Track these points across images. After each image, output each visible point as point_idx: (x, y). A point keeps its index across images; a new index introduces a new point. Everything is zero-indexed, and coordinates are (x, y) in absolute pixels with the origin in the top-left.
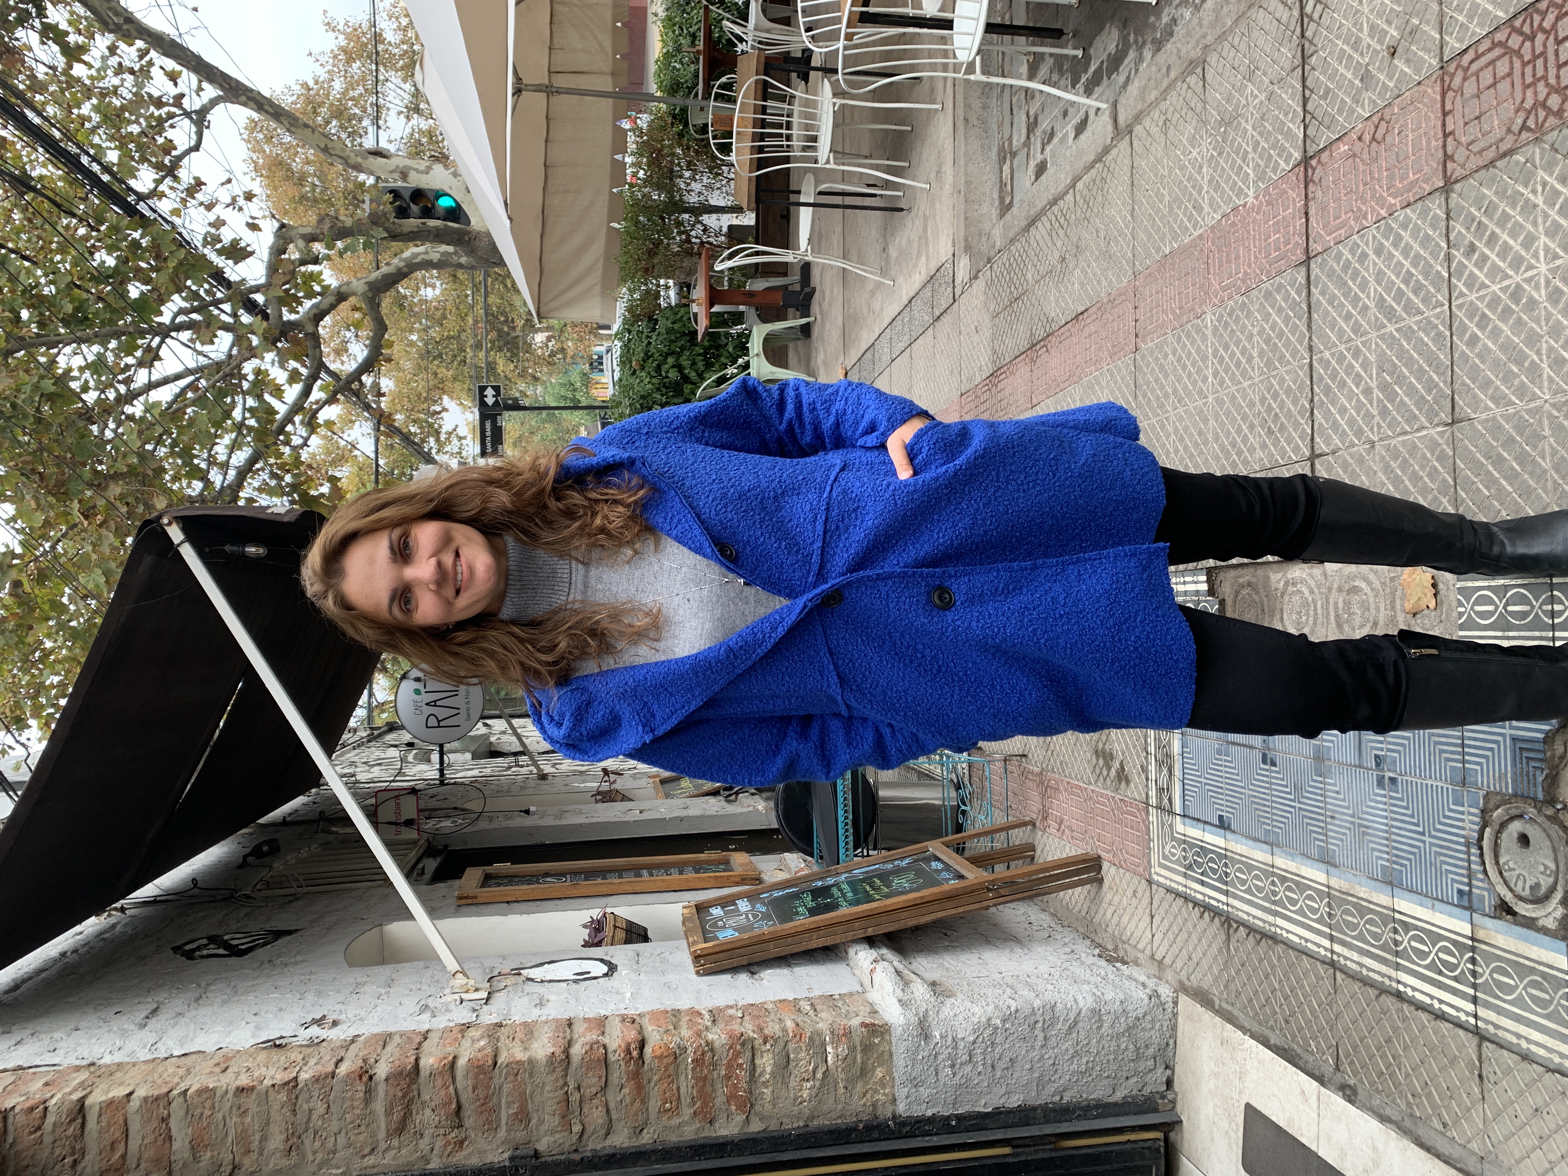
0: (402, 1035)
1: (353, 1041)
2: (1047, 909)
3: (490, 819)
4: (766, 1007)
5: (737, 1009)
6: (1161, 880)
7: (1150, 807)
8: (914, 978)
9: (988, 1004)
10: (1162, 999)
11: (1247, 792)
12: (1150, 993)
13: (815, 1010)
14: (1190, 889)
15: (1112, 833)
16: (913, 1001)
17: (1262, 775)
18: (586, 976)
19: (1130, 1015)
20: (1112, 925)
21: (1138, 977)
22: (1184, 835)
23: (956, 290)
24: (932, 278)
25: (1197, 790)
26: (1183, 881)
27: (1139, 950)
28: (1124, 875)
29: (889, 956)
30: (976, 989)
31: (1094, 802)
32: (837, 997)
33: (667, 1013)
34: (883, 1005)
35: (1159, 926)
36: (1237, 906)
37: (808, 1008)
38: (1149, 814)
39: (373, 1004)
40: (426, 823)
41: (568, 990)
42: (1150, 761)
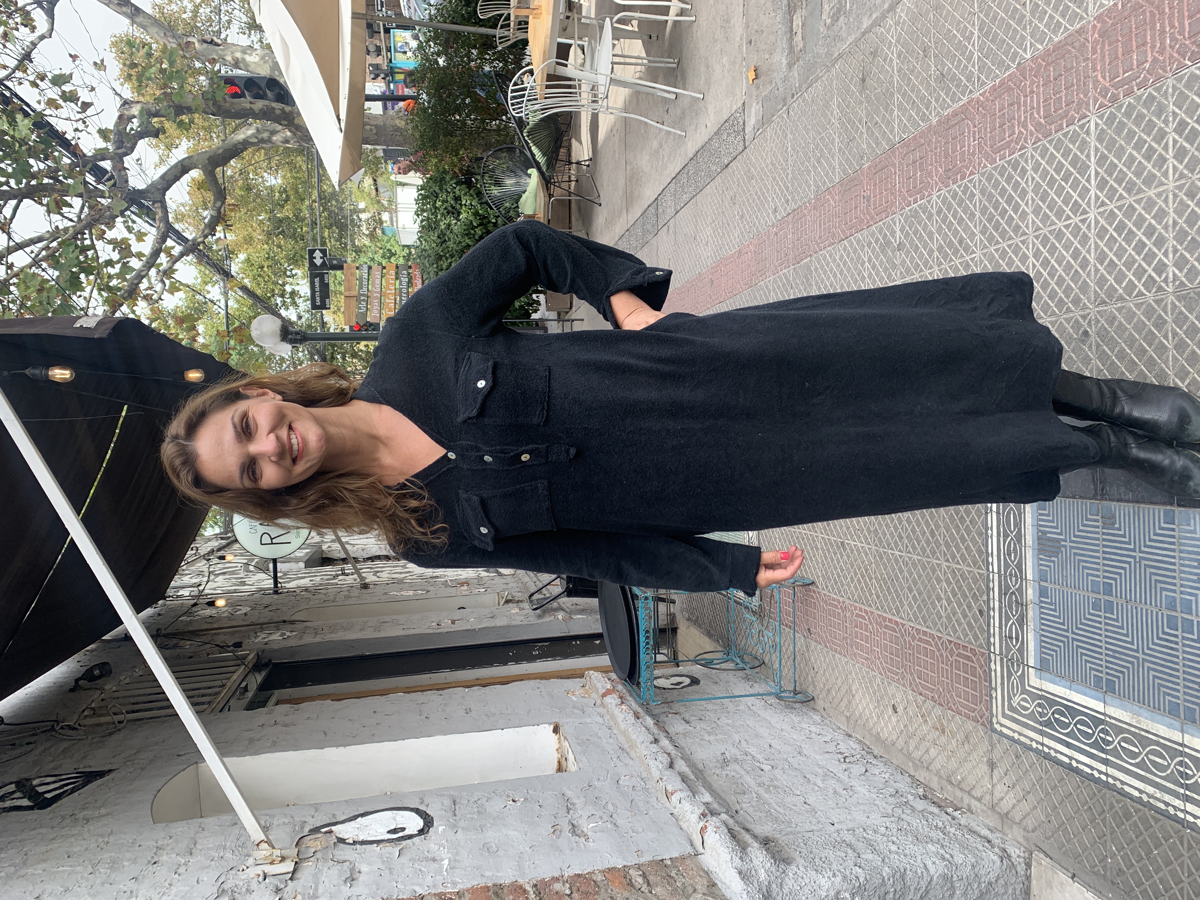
2: (853, 735)
3: (316, 632)
4: (594, 878)
5: (564, 882)
6: (1005, 731)
7: (992, 655)
8: (748, 838)
9: (834, 875)
10: (1013, 860)
11: (1140, 656)
12: (1001, 854)
13: (649, 884)
14: (1050, 748)
15: (938, 673)
16: (753, 872)
17: (1167, 641)
18: (401, 834)
19: (983, 880)
20: (937, 765)
21: (978, 829)
22: (1041, 690)
23: (746, 137)
24: (719, 129)
25: (1061, 644)
26: (1039, 738)
27: (974, 797)
28: (953, 718)
29: (715, 806)
30: (814, 850)
31: (914, 638)
32: (669, 862)
33: (489, 891)
34: (721, 875)
35: (1001, 778)
36: (1122, 779)
37: (640, 880)
38: (990, 661)
39: (168, 882)
40: (257, 637)
41: (381, 856)
42: (992, 606)
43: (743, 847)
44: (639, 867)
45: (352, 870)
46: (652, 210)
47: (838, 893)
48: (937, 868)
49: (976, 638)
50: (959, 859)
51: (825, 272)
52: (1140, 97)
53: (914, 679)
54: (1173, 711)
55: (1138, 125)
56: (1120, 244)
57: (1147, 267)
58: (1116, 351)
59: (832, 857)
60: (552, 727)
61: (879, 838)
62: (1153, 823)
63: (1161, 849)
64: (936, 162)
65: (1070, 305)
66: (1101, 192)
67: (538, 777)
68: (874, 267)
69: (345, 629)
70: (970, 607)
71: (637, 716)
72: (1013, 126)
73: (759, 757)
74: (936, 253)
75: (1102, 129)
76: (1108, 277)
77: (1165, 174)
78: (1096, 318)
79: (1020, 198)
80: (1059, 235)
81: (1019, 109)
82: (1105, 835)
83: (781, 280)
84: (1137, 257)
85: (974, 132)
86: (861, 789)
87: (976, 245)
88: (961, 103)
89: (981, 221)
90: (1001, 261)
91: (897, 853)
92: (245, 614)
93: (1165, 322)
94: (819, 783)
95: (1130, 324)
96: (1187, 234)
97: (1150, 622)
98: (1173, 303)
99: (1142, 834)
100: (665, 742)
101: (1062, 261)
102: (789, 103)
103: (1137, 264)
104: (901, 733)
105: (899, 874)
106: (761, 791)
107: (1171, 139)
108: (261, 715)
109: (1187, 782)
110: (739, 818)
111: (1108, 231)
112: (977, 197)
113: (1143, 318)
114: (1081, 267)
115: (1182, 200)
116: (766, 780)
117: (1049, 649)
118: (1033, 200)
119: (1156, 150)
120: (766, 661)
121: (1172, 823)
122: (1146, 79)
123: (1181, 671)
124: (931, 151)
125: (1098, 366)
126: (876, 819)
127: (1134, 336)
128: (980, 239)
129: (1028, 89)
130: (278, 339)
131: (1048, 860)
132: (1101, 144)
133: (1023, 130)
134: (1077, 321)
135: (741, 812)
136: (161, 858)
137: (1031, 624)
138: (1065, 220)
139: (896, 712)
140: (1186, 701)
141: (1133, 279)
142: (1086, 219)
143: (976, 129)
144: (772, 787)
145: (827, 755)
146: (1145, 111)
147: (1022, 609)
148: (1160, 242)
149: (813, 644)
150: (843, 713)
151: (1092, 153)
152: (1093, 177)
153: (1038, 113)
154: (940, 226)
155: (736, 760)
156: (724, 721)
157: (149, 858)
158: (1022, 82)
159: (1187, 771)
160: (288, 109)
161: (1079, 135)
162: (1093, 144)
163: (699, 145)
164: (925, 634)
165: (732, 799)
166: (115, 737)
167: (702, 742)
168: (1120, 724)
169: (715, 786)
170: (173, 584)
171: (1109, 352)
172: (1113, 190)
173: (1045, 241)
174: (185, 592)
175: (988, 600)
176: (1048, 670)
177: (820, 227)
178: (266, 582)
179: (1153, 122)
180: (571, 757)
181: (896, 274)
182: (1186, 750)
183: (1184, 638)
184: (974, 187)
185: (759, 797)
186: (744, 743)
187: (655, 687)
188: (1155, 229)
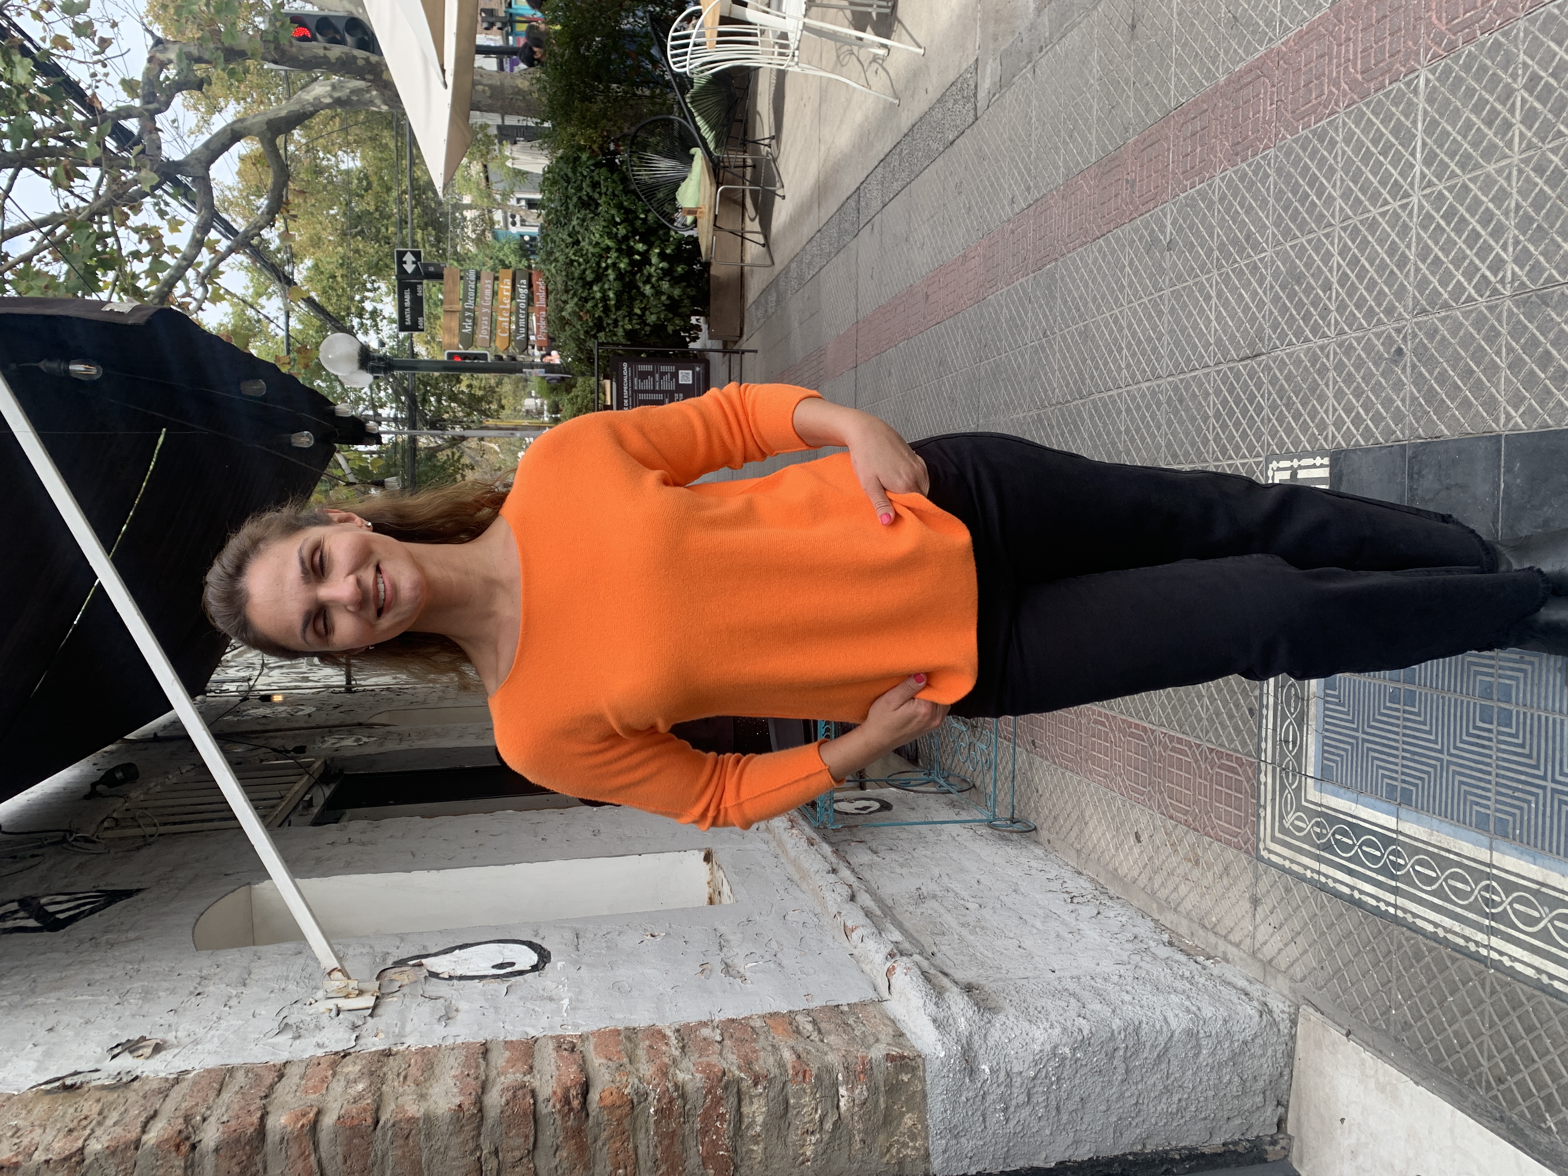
0: (249, 1069)
1: (177, 1081)
2: (1084, 872)
3: (401, 737)
4: (752, 1023)
5: (714, 1028)
6: (1274, 858)
7: (1262, 764)
8: (946, 982)
9: (1052, 1025)
10: (1275, 1016)
11: (1445, 757)
12: (1260, 1008)
13: (820, 1032)
14: (1327, 876)
15: (1194, 790)
16: (951, 1020)
17: (1478, 737)
18: (509, 970)
19: (1236, 1038)
20: (1187, 905)
21: (1234, 980)
22: (1321, 805)
23: (979, 105)
24: (944, 95)
25: (1348, 747)
26: (1315, 865)
27: (1231, 943)
28: (1210, 845)
29: (906, 945)
30: (1029, 999)
31: (1165, 748)
32: (846, 1009)
33: (619, 1034)
34: (911, 1025)
35: (1267, 917)
36: (1414, 910)
37: (810, 1027)
38: (1260, 772)
39: (216, 1015)
40: (324, 742)
41: (484, 994)
42: (1265, 703)
43: (939, 993)
44: (808, 1012)
45: (448, 1008)
46: (852, 203)
47: (1055, 1047)
48: (1179, 1022)
49: (1244, 744)
50: (1208, 1012)
51: (1074, 281)
52: (1483, 44)
53: (1164, 800)
54: (1481, 824)
55: (1479, 81)
56: (1449, 236)
57: (1480, 265)
58: (1436, 373)
59: (1050, 1007)
60: (703, 854)
61: (1110, 987)
62: (1449, 964)
63: (1458, 995)
64: (1222, 133)
65: (1382, 315)
66: (1429, 168)
67: (684, 909)
68: (1136, 273)
69: (438, 735)
70: (1237, 705)
71: (811, 843)
72: (1322, 84)
73: (964, 894)
74: (1216, 253)
75: (1434, 87)
76: (1432, 278)
77: (1509, 144)
78: (1413, 332)
79: (1326, 178)
80: (1373, 226)
81: (1330, 60)
82: (1390, 981)
83: (1017, 293)
84: (1468, 252)
85: (1272, 93)
86: (1091, 933)
87: (1267, 242)
88: (1257, 56)
89: (1275, 210)
90: (1297, 261)
91: (1131, 1004)
92: (309, 715)
93: (1498, 334)
94: (1038, 924)
95: (1454, 338)
96: (1531, 220)
97: (1458, 714)
98: (1510, 311)
99: (1435, 977)
100: (845, 873)
101: (1375, 259)
102: (1035, 58)
103: (1468, 261)
104: (1144, 868)
105: (1132, 1027)
106: (965, 932)
107: (1519, 99)
108: (331, 832)
109: (1493, 911)
110: (937, 961)
111: (1434, 218)
112: (1271, 179)
113: (1471, 330)
114: (1398, 266)
115: (1528, 176)
116: (971, 919)
117: (1333, 754)
118: (1342, 180)
119: (1499, 113)
120: (978, 784)
121: (1474, 963)
122: (1492, 21)
123: (1494, 773)
124: (1216, 119)
125: (1412, 393)
126: (1107, 967)
127: (1459, 354)
128: (1273, 233)
129: (1344, 36)
130: (356, 365)
131: (1318, 1015)
132: (1432, 106)
133: (1334, 90)
134: (1389, 337)
135: (939, 955)
136: (206, 989)
137: (1313, 724)
138: (1381, 206)
139: (1139, 841)
140: (1497, 810)
141: (1462, 280)
142: (1408, 204)
143: (1274, 89)
144: (978, 927)
145: (1050, 895)
146: (1488, 63)
147: (1303, 705)
148: (1498, 232)
149: (1038, 759)
150: (1072, 845)
151: (1420, 118)
152: (1419, 149)
153: (1355, 68)
154: (1223, 218)
155: (934, 897)
156: (921, 851)
157: (192, 989)
158: (1335, 26)
159: (1494, 897)
160: (374, 58)
161: (1404, 94)
162: (1421, 106)
163: (916, 115)
164: (1180, 741)
165: (927, 941)
166: (145, 851)
167: (893, 875)
168: (1416, 844)
169: (907, 925)
170: (214, 677)
171: (1427, 375)
172: (1444, 166)
173: (1355, 233)
174: (232, 687)
175: (1261, 695)
176: (1330, 781)
177: (1070, 221)
178: (335, 679)
179: (1498, 76)
180: (726, 889)
181: (1164, 281)
182: (1495, 871)
183: (1499, 733)
184: (1269, 165)
185: (961, 939)
186: (945, 879)
187: (835, 811)
188: (1492, 215)
